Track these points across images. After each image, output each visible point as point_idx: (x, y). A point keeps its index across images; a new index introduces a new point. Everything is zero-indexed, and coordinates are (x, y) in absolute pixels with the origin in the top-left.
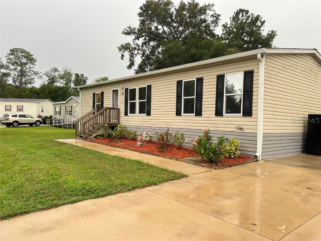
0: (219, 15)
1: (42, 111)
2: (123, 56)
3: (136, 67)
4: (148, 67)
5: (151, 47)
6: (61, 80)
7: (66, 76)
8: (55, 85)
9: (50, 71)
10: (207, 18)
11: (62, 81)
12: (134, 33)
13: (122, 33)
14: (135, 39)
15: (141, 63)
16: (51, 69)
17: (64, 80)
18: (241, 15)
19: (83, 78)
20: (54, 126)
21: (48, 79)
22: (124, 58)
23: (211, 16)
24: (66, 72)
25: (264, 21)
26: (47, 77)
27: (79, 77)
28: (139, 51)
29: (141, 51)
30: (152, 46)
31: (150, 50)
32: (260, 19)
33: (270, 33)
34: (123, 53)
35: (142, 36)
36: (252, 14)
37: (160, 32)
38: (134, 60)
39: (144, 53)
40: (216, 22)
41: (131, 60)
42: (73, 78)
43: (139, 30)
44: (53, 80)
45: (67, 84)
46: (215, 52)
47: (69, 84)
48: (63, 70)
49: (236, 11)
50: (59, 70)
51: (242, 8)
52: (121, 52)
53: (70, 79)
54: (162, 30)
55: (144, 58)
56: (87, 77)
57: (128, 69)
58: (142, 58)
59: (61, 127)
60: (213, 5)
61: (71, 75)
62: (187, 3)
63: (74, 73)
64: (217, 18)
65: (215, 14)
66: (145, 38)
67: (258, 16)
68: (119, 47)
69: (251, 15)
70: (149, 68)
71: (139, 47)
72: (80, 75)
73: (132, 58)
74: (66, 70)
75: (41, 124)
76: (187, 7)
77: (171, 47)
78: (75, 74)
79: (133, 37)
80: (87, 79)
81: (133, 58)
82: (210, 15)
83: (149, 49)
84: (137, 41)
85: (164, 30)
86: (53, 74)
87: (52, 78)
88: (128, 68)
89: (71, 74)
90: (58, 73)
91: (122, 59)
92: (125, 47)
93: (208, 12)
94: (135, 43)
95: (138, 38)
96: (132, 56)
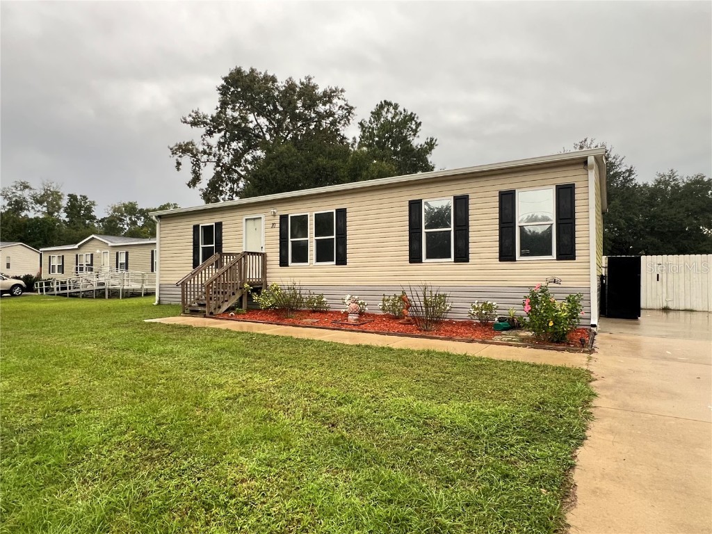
0: (352, 108)
1: (8, 266)
2: (179, 164)
3: (203, 184)
4: (227, 185)
5: (231, 150)
6: (38, 205)
7: (49, 199)
8: (23, 214)
9: (13, 188)
10: (333, 109)
11: (38, 207)
12: (205, 123)
13: (182, 121)
14: (205, 135)
15: (213, 178)
16: (14, 184)
17: (45, 206)
18: (386, 109)
19: (87, 203)
20: (58, 295)
21: (6, 202)
22: (180, 167)
23: (340, 107)
24: (47, 190)
25: (420, 123)
26: (6, 200)
27: (77, 201)
28: (211, 157)
29: (214, 156)
30: (233, 149)
31: (231, 156)
32: (415, 119)
33: (429, 141)
34: (179, 159)
35: (220, 131)
36: (404, 110)
37: (251, 126)
38: (201, 172)
39: (219, 160)
40: (346, 118)
41: (194, 172)
42: (64, 202)
43: (213, 119)
44: (18, 205)
45: (50, 214)
46: (354, 164)
47: (56, 214)
48: (42, 187)
49: (379, 103)
50: (32, 187)
51: (388, 100)
52: (176, 157)
53: (57, 204)
54: (255, 123)
55: (219, 169)
56: (94, 202)
57: (190, 187)
58: (215, 169)
59: (76, 297)
60: (342, 91)
61: (60, 198)
62: (298, 83)
63: (66, 194)
64: (349, 113)
65: (346, 105)
66: (225, 134)
67: (412, 113)
68: (171, 147)
69: (403, 112)
70: (229, 186)
71: (211, 148)
72: (79, 197)
73: (197, 169)
74: (49, 187)
75: (23, 292)
76: (298, 89)
77: (281, 153)
78: (69, 195)
79: (202, 130)
80: (94, 204)
81: (199, 168)
82: (339, 105)
83: (228, 154)
84: (208, 138)
85: (258, 124)
86: (18, 193)
87: (16, 201)
88: (189, 185)
89: (60, 196)
90: (32, 192)
91: (178, 169)
92: (185, 149)
93: (335, 100)
94: (205, 142)
95: (210, 133)
96: (197, 164)
